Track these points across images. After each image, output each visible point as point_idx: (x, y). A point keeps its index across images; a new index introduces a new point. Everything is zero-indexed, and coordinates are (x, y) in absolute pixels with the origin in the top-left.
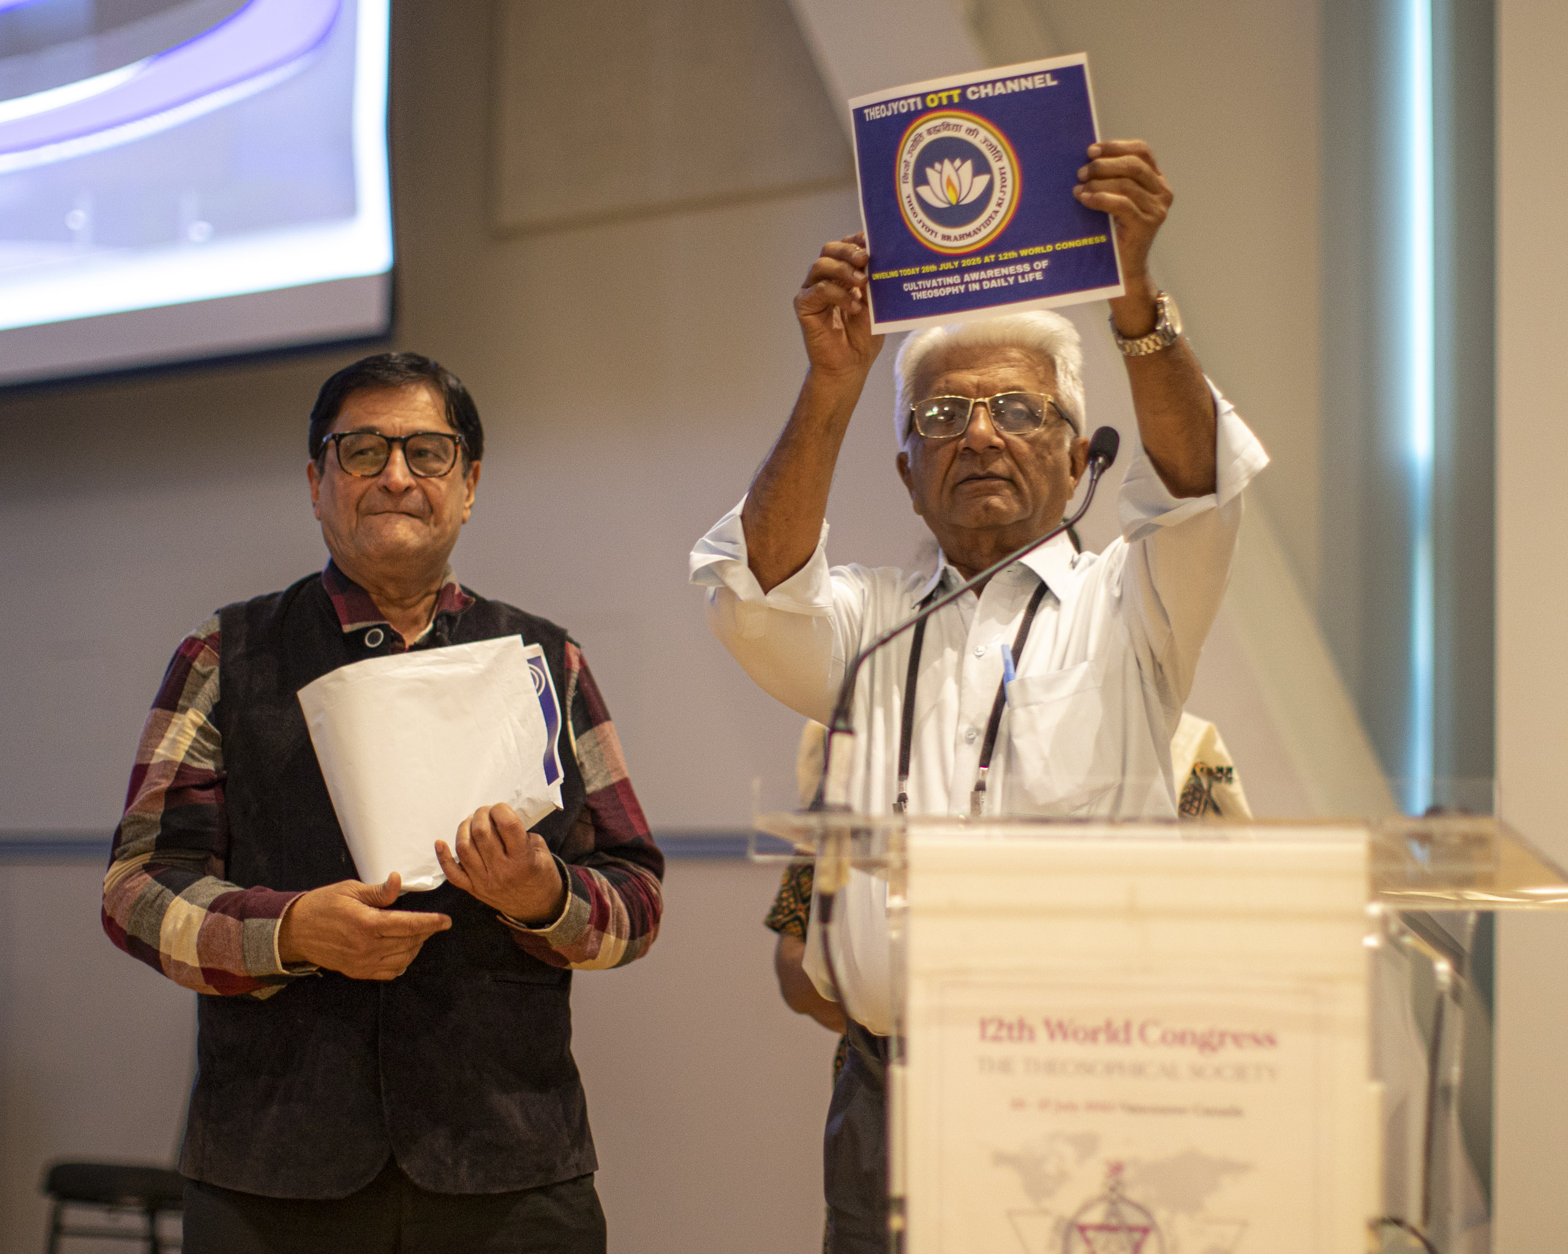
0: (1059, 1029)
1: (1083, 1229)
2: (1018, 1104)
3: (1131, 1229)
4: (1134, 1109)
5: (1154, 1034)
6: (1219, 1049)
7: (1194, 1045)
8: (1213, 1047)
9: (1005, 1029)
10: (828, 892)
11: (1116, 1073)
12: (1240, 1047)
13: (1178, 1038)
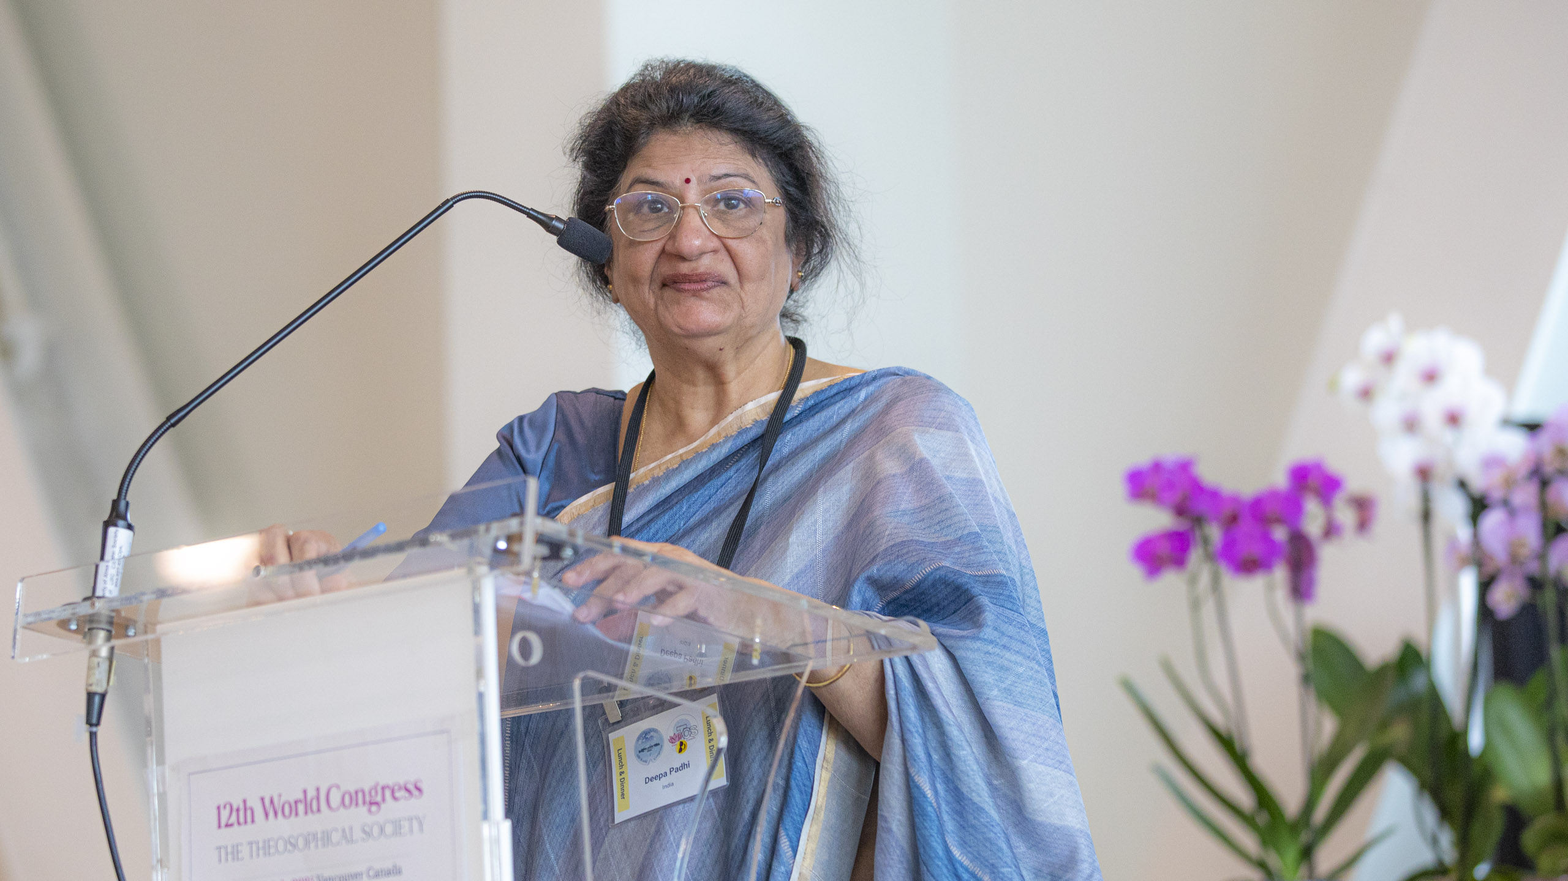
0: (272, 808)
5: (335, 800)
6: (383, 806)
7: (364, 803)
8: (377, 803)
9: (234, 814)
10: (100, 689)
11: (312, 845)
12: (395, 798)
13: (353, 799)
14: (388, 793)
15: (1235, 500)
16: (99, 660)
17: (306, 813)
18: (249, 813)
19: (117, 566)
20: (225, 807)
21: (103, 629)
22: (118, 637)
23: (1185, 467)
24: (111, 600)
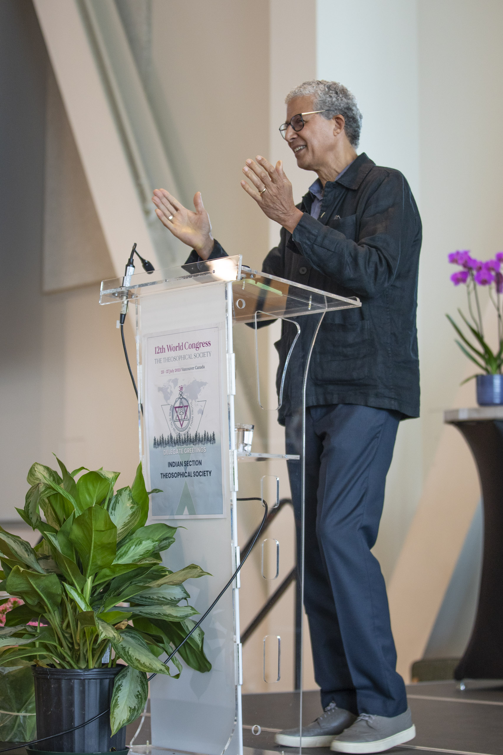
0: (170, 348)
1: (176, 408)
2: (163, 372)
3: (185, 406)
4: (184, 370)
5: (187, 346)
6: (200, 348)
7: (195, 348)
8: (198, 348)
9: (160, 349)
10: (124, 313)
11: (181, 359)
12: (204, 346)
13: (192, 346)
14: (201, 344)
15: (481, 263)
16: (124, 305)
17: (179, 350)
18: (164, 349)
19: (129, 278)
20: (157, 348)
21: (125, 296)
22: (129, 298)
23: (466, 253)
24: (126, 288)
